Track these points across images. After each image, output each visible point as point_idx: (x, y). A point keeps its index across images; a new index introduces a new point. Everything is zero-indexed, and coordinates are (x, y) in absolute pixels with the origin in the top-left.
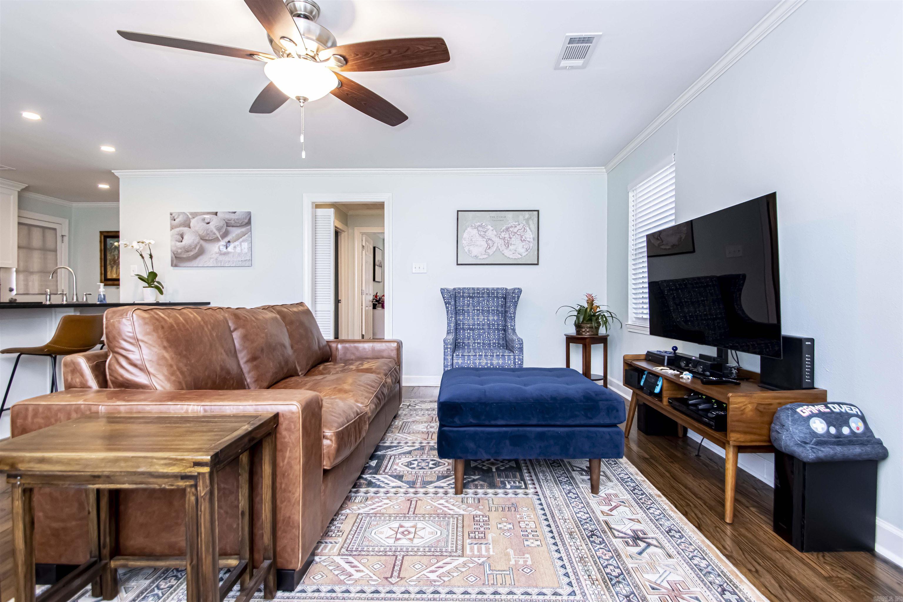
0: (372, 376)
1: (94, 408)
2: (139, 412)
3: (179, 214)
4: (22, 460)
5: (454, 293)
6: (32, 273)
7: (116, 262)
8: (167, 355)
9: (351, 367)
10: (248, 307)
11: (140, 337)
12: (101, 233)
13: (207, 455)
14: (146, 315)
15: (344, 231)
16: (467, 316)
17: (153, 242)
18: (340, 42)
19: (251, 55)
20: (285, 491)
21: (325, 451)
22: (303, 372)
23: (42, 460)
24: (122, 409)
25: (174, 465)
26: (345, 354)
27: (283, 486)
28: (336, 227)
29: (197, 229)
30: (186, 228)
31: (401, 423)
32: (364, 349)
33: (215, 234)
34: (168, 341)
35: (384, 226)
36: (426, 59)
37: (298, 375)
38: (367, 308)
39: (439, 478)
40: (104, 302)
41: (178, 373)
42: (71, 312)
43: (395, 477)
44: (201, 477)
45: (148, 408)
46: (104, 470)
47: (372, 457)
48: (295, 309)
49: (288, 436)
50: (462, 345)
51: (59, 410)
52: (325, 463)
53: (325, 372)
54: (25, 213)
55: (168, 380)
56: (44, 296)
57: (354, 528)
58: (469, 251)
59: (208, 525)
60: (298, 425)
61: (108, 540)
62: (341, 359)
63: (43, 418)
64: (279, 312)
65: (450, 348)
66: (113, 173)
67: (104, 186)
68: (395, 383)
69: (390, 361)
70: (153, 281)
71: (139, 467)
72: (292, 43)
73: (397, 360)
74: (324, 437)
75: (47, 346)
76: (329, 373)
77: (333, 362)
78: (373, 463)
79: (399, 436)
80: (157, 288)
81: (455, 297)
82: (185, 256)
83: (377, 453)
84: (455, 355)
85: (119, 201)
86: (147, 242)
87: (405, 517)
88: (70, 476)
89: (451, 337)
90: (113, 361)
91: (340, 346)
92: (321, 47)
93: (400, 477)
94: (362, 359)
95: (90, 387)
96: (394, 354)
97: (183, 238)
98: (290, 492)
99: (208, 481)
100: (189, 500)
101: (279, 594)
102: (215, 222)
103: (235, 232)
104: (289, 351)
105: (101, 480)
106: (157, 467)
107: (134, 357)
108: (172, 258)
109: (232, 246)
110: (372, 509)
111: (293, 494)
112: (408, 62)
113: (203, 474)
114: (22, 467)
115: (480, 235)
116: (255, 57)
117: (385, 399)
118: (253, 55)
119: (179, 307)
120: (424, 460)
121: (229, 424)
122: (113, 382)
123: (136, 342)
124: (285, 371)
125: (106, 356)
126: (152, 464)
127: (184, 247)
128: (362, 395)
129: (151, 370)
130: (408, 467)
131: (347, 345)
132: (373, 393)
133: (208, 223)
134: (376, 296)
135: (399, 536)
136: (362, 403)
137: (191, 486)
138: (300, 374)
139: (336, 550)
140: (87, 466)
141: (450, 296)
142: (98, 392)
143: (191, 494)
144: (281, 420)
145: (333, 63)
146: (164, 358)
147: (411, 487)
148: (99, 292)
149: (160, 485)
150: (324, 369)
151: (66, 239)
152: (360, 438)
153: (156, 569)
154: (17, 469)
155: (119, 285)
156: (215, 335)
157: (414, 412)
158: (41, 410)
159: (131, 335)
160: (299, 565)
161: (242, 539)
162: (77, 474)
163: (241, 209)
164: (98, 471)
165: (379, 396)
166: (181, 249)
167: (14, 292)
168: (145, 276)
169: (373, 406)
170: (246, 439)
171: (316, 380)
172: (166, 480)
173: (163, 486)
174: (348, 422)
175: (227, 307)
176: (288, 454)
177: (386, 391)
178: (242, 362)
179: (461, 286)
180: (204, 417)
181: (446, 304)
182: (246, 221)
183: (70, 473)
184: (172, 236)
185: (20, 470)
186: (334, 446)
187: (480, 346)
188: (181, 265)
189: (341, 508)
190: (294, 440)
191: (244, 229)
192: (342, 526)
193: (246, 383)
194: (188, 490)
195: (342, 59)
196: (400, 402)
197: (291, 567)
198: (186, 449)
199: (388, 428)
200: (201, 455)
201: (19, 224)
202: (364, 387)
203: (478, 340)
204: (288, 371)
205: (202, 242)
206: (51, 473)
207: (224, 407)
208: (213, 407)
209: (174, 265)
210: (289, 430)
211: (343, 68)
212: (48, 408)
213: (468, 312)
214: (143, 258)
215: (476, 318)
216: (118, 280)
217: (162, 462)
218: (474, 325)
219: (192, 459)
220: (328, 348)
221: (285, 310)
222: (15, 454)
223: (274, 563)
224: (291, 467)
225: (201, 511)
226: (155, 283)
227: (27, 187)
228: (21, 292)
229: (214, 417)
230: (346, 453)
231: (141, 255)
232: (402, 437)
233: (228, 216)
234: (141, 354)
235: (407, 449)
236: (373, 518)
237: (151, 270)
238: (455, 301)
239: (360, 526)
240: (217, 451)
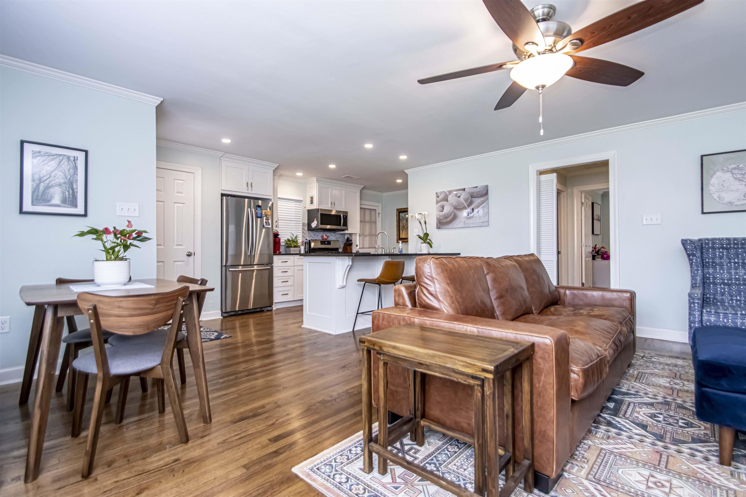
0: (607, 323)
1: (412, 320)
2: (437, 326)
3: (441, 193)
4: (385, 346)
5: (700, 244)
6: (365, 236)
7: (406, 228)
8: (449, 289)
9: (582, 311)
10: (495, 257)
11: (434, 276)
12: (397, 210)
13: (492, 366)
14: (437, 261)
15: (563, 192)
16: (720, 270)
17: (426, 213)
18: (574, 30)
19: (500, 66)
20: (540, 408)
21: (572, 383)
22: (536, 311)
23: (394, 348)
24: (428, 322)
25: (469, 367)
26: (573, 299)
27: (539, 404)
28: (558, 189)
29: (452, 202)
30: (445, 202)
31: (636, 372)
32: (593, 296)
33: (463, 204)
34: (450, 279)
35: (608, 182)
36: (672, 10)
37: (533, 314)
38: (587, 259)
39: (694, 441)
40: (402, 253)
41: (456, 302)
42: (388, 259)
43: (638, 425)
44: (487, 380)
45: (442, 324)
46: (427, 361)
47: (609, 399)
48: (527, 259)
49: (543, 364)
50: (713, 301)
51: (394, 318)
52: (572, 394)
53: (556, 313)
54: (364, 202)
55: (451, 306)
56: (374, 249)
57: (599, 460)
58: (719, 197)
59: (492, 418)
60: (551, 356)
61: (420, 406)
62: (569, 304)
63: (387, 322)
64: (516, 261)
65: (698, 303)
66: (405, 172)
67: (399, 181)
68: (630, 332)
69: (623, 311)
70: (426, 239)
71: (446, 363)
72: (535, 45)
73: (630, 310)
74: (571, 370)
75: (377, 279)
76: (561, 315)
77: (562, 305)
78: (611, 405)
79: (637, 385)
80: (429, 243)
81: (702, 248)
82: (444, 221)
83: (613, 396)
84: (704, 311)
85: (408, 189)
86: (423, 213)
87: (655, 468)
88: (407, 360)
89: (698, 292)
90: (420, 291)
91: (568, 292)
92: (558, 39)
93: (644, 427)
94: (592, 305)
95: (407, 306)
96: (627, 304)
97: (443, 209)
98: (545, 410)
99: (492, 385)
100: (477, 395)
101: (536, 491)
102: (463, 196)
103: (477, 201)
104: (526, 293)
105: (423, 367)
106: (458, 366)
107: (431, 289)
108: (437, 223)
109: (476, 211)
110: (616, 448)
111: (548, 413)
112: (651, 19)
113: (488, 379)
114: (385, 349)
115: (736, 178)
116: (504, 66)
117: (621, 346)
118: (502, 66)
119: (454, 257)
120: (671, 416)
121: (498, 345)
122: (420, 304)
123: (432, 279)
124: (524, 309)
125: (415, 287)
126: (455, 364)
127: (444, 215)
128: (600, 339)
129: (441, 298)
130: (652, 418)
131: (575, 292)
132: (610, 339)
133: (459, 197)
134: (595, 248)
135: (650, 484)
136: (600, 347)
137: (478, 385)
138: (534, 312)
139: (583, 473)
140: (417, 356)
141: (695, 247)
142: (411, 309)
143: (478, 391)
144: (536, 349)
145: (569, 48)
146: (448, 291)
147: (658, 440)
148: (399, 247)
149: (458, 379)
150: (556, 310)
151: (380, 215)
152: (601, 379)
153: (444, 435)
154: (383, 350)
155: (408, 242)
156: (476, 277)
157: (651, 364)
158: (386, 316)
159: (429, 274)
160: (554, 474)
161: (507, 436)
162: (412, 360)
163: (481, 184)
164: (423, 360)
165: (617, 343)
166: (442, 216)
167: (358, 247)
168: (422, 235)
169: (612, 351)
170: (514, 360)
171: (551, 319)
172: (462, 376)
173: (460, 380)
174: (591, 362)
175: (481, 256)
176: (543, 378)
177: (622, 339)
178: (493, 298)
179: (710, 237)
180: (478, 336)
181: (689, 255)
182: (485, 192)
183: (408, 359)
184: (437, 208)
185: (384, 351)
186: (581, 380)
187: (741, 304)
188: (443, 227)
189: (584, 438)
190: (548, 368)
191: (483, 199)
192: (585, 454)
193: (496, 315)
194: (476, 387)
195: (578, 41)
196: (634, 351)
197: (546, 473)
198: (475, 357)
199: (623, 374)
200: (487, 365)
201: (361, 208)
202: (601, 332)
203: (736, 297)
204: (526, 309)
205: (455, 211)
206: (398, 356)
207: (492, 331)
208: (484, 330)
209: (438, 228)
210: (543, 358)
211: (578, 50)
212: (389, 316)
213: (721, 265)
214: (421, 224)
215: (733, 272)
216: (407, 239)
217: (461, 363)
218: (731, 279)
219: (481, 366)
220: (557, 292)
221: (520, 259)
222: (382, 341)
223: (532, 465)
224: (546, 390)
225: (487, 406)
226: (428, 241)
227: (363, 187)
228: (361, 247)
229: (486, 337)
230: (590, 390)
231: (420, 222)
232: (640, 387)
233: (472, 190)
234: (435, 288)
235: (647, 400)
236: (618, 457)
237: (425, 232)
238: (702, 253)
239: (605, 460)
240: (497, 364)
